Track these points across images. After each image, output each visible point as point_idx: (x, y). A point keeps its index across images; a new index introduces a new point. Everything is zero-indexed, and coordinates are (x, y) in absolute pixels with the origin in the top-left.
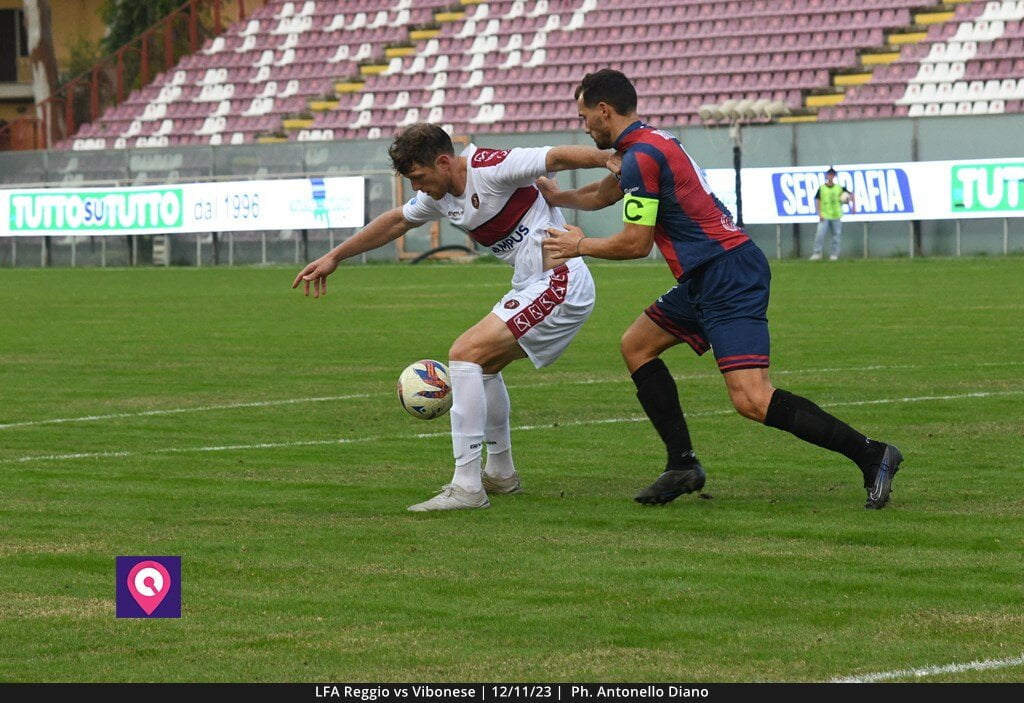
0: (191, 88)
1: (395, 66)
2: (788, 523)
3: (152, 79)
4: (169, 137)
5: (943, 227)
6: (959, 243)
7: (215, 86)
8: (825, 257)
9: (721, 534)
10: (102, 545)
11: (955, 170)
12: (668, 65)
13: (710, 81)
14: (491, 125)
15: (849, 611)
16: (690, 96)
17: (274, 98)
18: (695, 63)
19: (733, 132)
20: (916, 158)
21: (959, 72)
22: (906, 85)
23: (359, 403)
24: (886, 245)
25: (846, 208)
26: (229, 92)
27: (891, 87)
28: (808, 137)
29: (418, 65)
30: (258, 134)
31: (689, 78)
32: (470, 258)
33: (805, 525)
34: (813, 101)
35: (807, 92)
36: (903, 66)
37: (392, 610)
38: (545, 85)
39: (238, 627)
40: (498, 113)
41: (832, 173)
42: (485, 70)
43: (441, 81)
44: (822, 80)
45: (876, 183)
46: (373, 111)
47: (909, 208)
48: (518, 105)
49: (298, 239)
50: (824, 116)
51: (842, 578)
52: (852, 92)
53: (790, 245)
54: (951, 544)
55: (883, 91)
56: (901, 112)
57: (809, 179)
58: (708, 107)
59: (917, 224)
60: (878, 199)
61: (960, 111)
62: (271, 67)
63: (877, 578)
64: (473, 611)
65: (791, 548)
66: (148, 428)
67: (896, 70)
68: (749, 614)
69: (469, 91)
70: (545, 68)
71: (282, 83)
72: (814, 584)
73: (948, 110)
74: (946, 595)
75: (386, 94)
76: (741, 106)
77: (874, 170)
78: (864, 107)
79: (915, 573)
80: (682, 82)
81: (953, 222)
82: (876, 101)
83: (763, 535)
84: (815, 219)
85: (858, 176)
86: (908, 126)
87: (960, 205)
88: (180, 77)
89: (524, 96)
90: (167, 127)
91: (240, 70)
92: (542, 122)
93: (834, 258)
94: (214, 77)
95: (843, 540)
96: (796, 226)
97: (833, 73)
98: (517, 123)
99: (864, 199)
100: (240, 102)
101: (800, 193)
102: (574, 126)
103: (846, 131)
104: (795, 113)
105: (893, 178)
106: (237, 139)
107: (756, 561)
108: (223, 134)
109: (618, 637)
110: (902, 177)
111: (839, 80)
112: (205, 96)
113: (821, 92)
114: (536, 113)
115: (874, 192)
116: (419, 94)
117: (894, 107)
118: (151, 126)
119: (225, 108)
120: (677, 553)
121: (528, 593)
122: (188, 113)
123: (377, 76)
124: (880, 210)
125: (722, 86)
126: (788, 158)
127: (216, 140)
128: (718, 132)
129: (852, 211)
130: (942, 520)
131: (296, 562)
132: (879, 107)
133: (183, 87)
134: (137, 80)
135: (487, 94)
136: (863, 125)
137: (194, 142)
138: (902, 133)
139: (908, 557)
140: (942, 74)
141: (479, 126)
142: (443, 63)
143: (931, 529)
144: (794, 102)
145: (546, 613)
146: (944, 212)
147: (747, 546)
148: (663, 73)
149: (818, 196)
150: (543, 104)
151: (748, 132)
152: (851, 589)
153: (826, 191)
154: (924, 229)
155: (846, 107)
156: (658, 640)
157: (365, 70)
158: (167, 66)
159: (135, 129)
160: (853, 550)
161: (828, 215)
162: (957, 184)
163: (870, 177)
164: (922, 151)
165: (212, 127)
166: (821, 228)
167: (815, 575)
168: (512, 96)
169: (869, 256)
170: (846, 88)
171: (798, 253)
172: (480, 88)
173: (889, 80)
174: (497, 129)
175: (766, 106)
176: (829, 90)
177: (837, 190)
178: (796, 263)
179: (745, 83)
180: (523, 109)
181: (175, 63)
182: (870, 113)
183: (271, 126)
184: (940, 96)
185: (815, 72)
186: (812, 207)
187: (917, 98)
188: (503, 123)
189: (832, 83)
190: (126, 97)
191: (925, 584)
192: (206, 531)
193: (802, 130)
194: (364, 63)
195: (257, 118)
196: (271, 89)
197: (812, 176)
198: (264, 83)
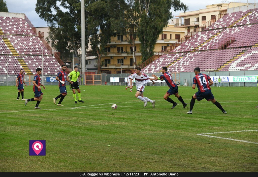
0: (150, 67)
1: (172, 65)
2: (200, 116)
3: (146, 66)
4: (148, 72)
5: (232, 83)
6: (234, 85)
7: (153, 67)
8: (219, 86)
9: (192, 117)
10: (124, 116)
11: (234, 77)
12: (202, 65)
13: (207, 67)
14: (182, 71)
15: (202, 126)
16: (204, 68)
17: (159, 68)
18: (205, 65)
19: (209, 72)
20: (229, 76)
21: (235, 66)
22: (229, 67)
23: (159, 101)
24: (226, 85)
25: (221, 81)
26: (154, 67)
27: (227, 68)
28: (217, 73)
29: (175, 65)
30: (157, 72)
31: (204, 66)
32: (179, 86)
33: (201, 116)
34: (218, 69)
35: (218, 68)
36: (229, 65)
37: (152, 124)
38: (188, 67)
39: (135, 126)
40: (183, 70)
41: (220, 77)
42: (182, 65)
43: (177, 66)
44: (219, 67)
45: (225, 78)
46: (170, 70)
47: (228, 81)
48: (185, 69)
49: (161, 83)
50: (219, 71)
51: (203, 123)
52: (223, 68)
53: (215, 85)
54: (217, 119)
55: (226, 68)
56: (228, 70)
57: (217, 78)
58: (206, 70)
59: (229, 83)
60: (225, 80)
61: (235, 70)
62: (159, 65)
63: (207, 123)
64: (161, 125)
65: (199, 119)
66: (135, 104)
67: (228, 66)
68: (191, 126)
69: (180, 68)
70: (188, 65)
71: (160, 66)
72: (200, 123)
73: (234, 70)
74: (214, 125)
75: (171, 68)
76: (210, 69)
77: (225, 77)
78: (224, 70)
79: (212, 122)
80: (204, 67)
81: (234, 83)
82: (225, 69)
83: (196, 117)
84: (218, 82)
85: (223, 77)
86: (229, 72)
87: (234, 81)
88: (149, 66)
89: (186, 68)
90: (148, 71)
91: (156, 65)
92: (188, 71)
93: (220, 86)
94: (153, 66)
95: (205, 118)
96: (216, 83)
97: (221, 66)
98: (185, 71)
99: (223, 80)
100: (156, 68)
101: (216, 79)
102: (193, 71)
103: (221, 72)
104: (216, 70)
105: (227, 78)
106: (155, 72)
107: (195, 120)
108: (154, 72)
109: (175, 128)
110: (228, 78)
111: (221, 67)
112: (152, 68)
113: (219, 68)
114: (187, 70)
115: (224, 79)
116: (175, 68)
117: (227, 70)
118: (146, 71)
119: (154, 69)
120: (186, 119)
121: (167, 123)
122: (150, 70)
123: (170, 66)
124: (225, 81)
125: (208, 67)
126: (215, 75)
127: (153, 73)
128: (207, 72)
129: (222, 81)
130: (217, 116)
131: (144, 119)
132: (226, 70)
133: (149, 67)
134: (145, 66)
135: (182, 68)
136: (224, 72)
137: (150, 73)
138: (228, 73)
139: (212, 120)
140: (233, 66)
141: (181, 71)
142: (177, 65)
143: (216, 117)
144: (216, 69)
145: (169, 125)
146: (233, 82)
147: (194, 119)
148: (202, 66)
149: (218, 80)
150: (188, 69)
151: (210, 72)
152: (203, 124)
153: (219, 79)
154: (230, 83)
155: (222, 70)
156: (180, 129)
157: (169, 65)
158: (148, 64)
159: (144, 71)
160: (205, 119)
161: (219, 82)
162: (234, 78)
163: (224, 77)
164: (230, 75)
165: (152, 71)
166: (218, 83)
167: (200, 122)
168: (185, 68)
169: (224, 86)
170: (222, 68)
171: (216, 86)
172: (181, 67)
173: (227, 67)
174: (183, 72)
175: (213, 70)
176: (220, 68)
177: (220, 79)
178: (215, 87)
179: (211, 67)
180: (186, 70)
181: (149, 64)
182: (225, 70)
183: (159, 71)
184: (233, 69)
185: (219, 66)
186: (217, 81)
187: (230, 69)
188: (184, 71)
189: (220, 67)
190: (143, 68)
191: (212, 124)
192: (136, 115)
193: (216, 72)
194: (169, 64)
195: (157, 70)
196: (159, 67)
197: (218, 77)
198: (158, 66)
